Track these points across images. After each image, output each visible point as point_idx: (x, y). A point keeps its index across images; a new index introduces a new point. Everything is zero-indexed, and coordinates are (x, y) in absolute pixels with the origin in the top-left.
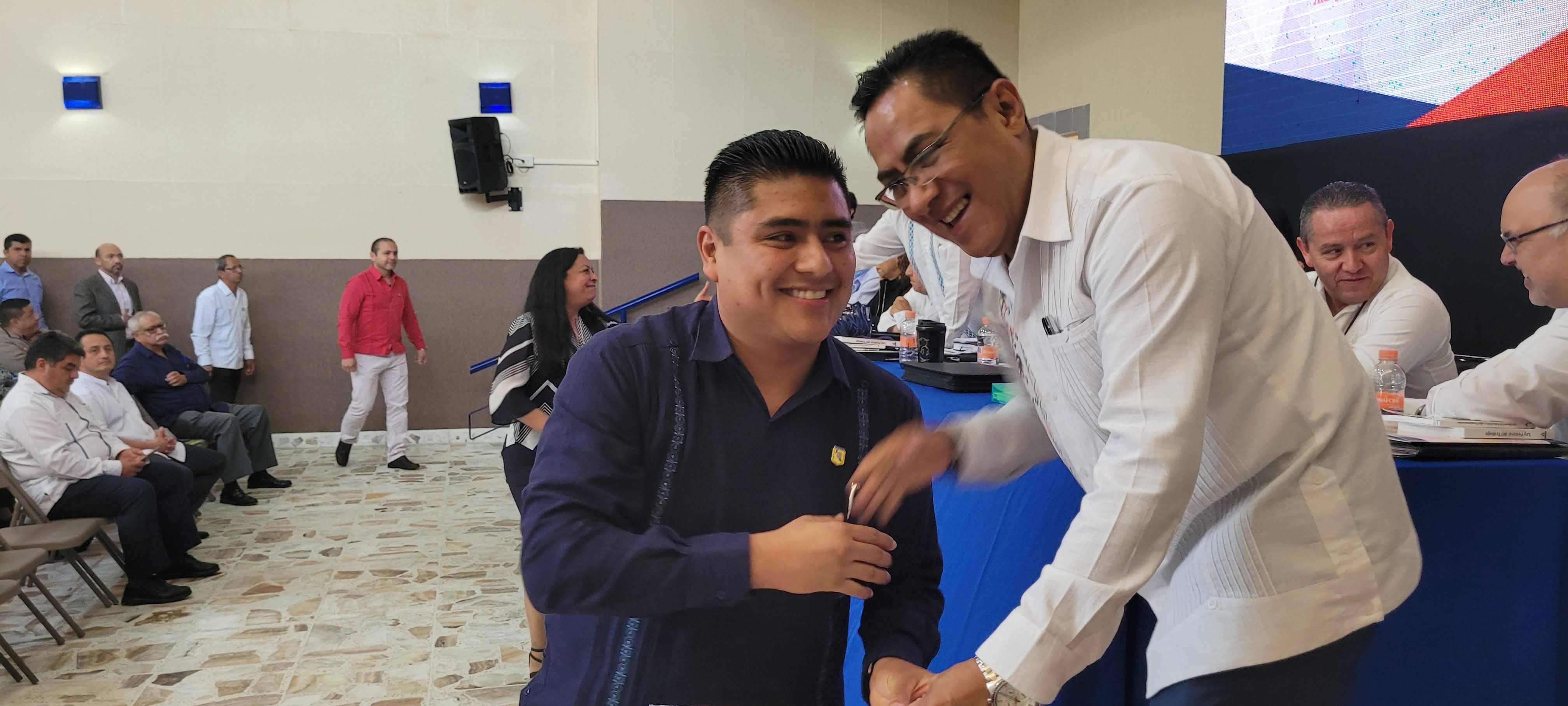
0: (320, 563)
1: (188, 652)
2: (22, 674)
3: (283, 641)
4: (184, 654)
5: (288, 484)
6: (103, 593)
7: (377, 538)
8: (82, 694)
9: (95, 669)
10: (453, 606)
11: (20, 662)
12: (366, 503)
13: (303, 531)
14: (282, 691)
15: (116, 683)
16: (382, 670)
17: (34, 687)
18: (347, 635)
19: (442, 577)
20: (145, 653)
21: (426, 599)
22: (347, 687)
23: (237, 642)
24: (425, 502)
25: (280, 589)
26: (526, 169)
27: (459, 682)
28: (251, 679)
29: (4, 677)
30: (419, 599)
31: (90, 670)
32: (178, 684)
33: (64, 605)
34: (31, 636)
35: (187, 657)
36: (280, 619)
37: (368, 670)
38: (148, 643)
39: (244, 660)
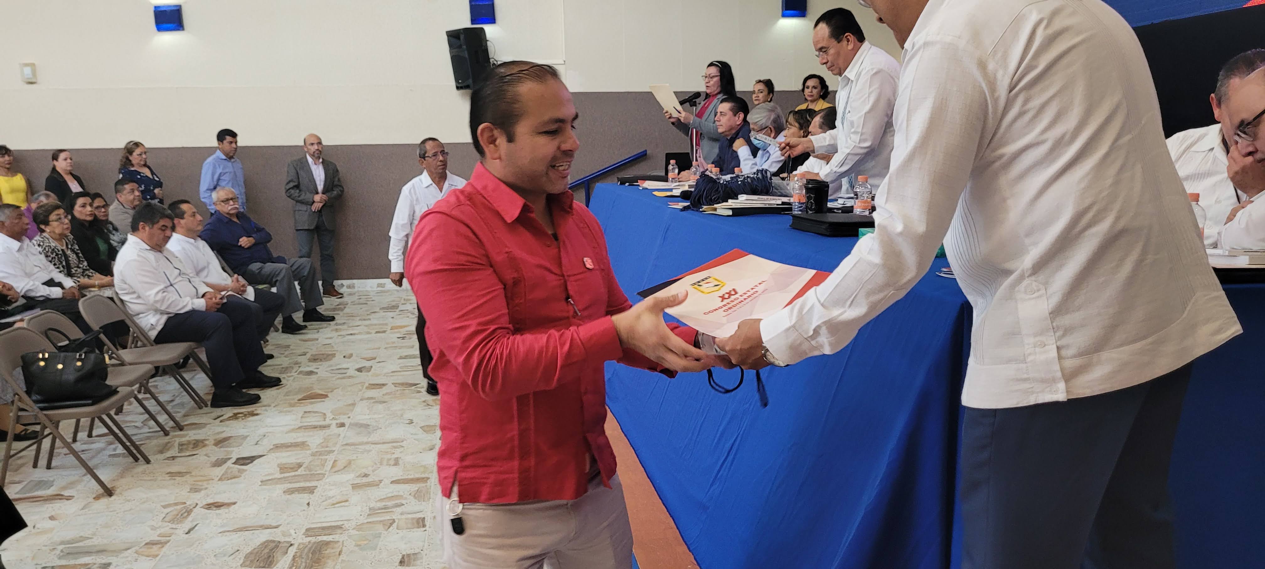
0: (356, 377)
1: (258, 441)
2: (139, 456)
3: (327, 434)
4: (255, 443)
5: (332, 319)
6: (197, 398)
8: (182, 471)
9: (191, 453)
11: (137, 448)
12: (391, 333)
13: (343, 353)
14: (326, 471)
15: (206, 463)
16: (399, 456)
17: (149, 465)
18: (375, 430)
20: (227, 442)
22: (373, 468)
23: (294, 435)
25: (326, 396)
28: (303, 462)
29: (127, 458)
30: (428, 405)
31: (188, 454)
32: (250, 465)
33: (169, 408)
34: (146, 430)
35: (257, 446)
36: (325, 418)
37: (389, 456)
38: (230, 435)
39: (299, 448)
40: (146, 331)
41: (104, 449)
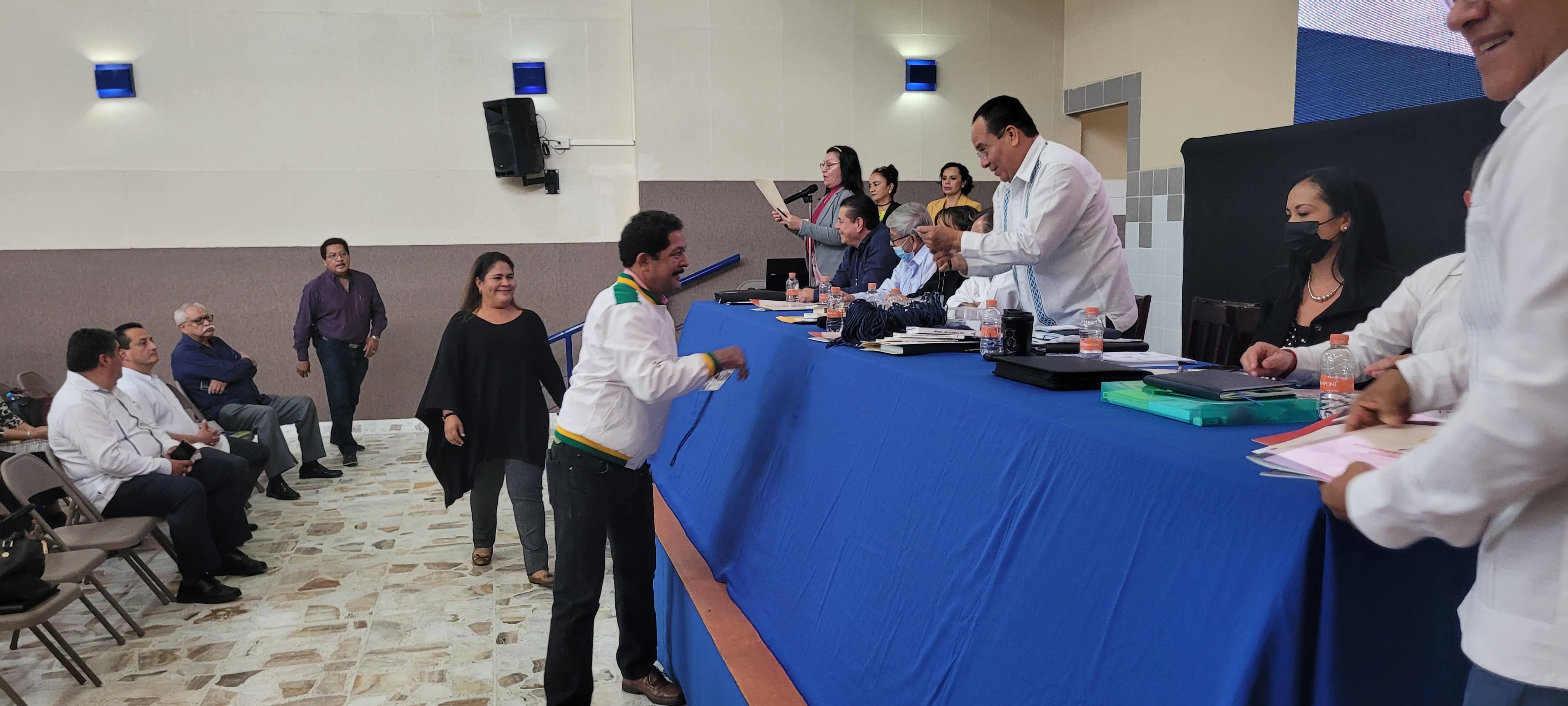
0: (374, 556)
1: (249, 651)
2: (85, 676)
3: (343, 639)
4: (246, 653)
5: (338, 474)
6: (160, 590)
7: (429, 529)
8: (147, 697)
9: (157, 670)
10: (511, 600)
11: (81, 663)
12: (414, 493)
13: (354, 522)
14: (347, 692)
15: (179, 684)
16: (445, 669)
17: (99, 689)
18: (408, 631)
20: (206, 652)
21: (484, 593)
22: (411, 687)
23: (297, 640)
25: (336, 584)
26: (562, 151)
27: (524, 680)
28: (314, 679)
29: (68, 679)
30: (476, 593)
31: (152, 671)
32: (242, 685)
33: (121, 603)
34: (91, 636)
35: (249, 657)
36: (338, 615)
37: (431, 669)
38: (209, 643)
39: (307, 660)
40: (92, 502)
41: (35, 666)
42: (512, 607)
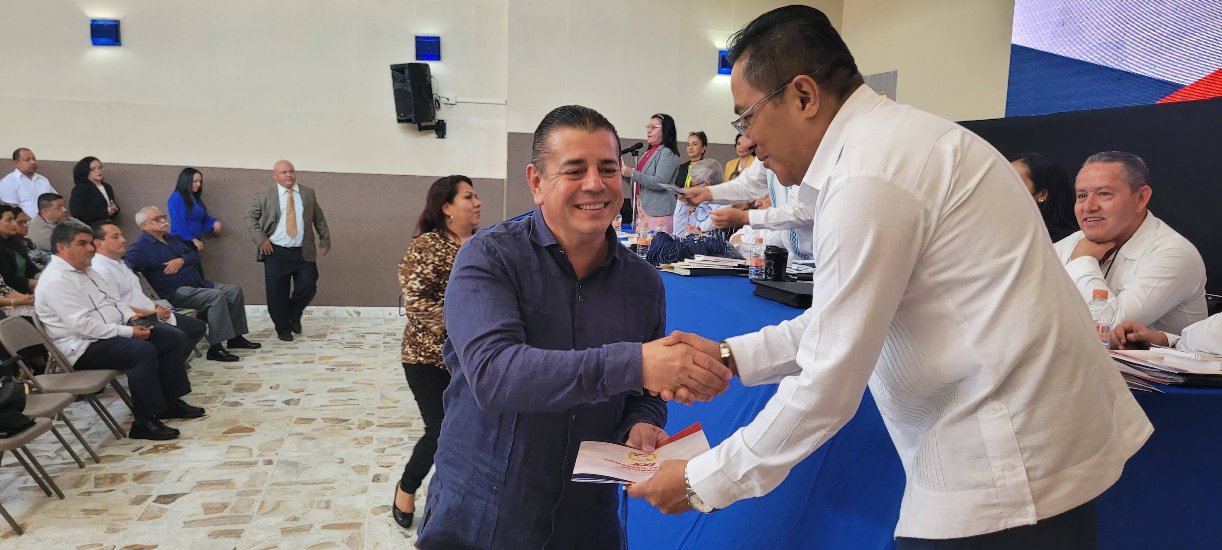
0: (283, 410)
1: (180, 477)
2: (52, 490)
3: (254, 472)
4: (178, 479)
5: (258, 346)
6: (115, 427)
7: (328, 392)
8: (98, 508)
9: (108, 489)
10: (386, 450)
11: (50, 481)
12: (319, 364)
13: (269, 384)
14: (253, 513)
15: (125, 500)
16: (330, 499)
17: (62, 501)
18: (304, 469)
19: (377, 426)
20: (147, 477)
21: (365, 443)
22: (303, 511)
23: (218, 471)
24: (365, 365)
25: (252, 430)
26: (450, 106)
28: (229, 502)
29: (38, 492)
30: (359, 443)
31: (104, 489)
32: (172, 504)
33: (84, 436)
34: (59, 460)
35: (180, 482)
36: (252, 454)
37: (319, 498)
38: (149, 470)
39: (224, 487)
40: (66, 357)
41: (12, 481)
42: (387, 455)
